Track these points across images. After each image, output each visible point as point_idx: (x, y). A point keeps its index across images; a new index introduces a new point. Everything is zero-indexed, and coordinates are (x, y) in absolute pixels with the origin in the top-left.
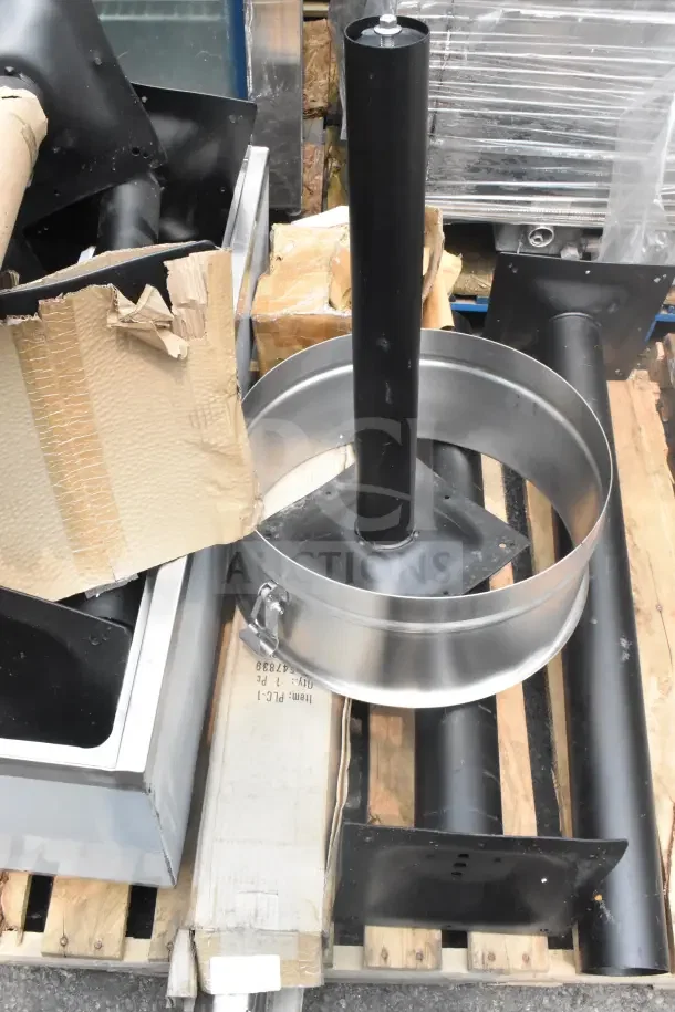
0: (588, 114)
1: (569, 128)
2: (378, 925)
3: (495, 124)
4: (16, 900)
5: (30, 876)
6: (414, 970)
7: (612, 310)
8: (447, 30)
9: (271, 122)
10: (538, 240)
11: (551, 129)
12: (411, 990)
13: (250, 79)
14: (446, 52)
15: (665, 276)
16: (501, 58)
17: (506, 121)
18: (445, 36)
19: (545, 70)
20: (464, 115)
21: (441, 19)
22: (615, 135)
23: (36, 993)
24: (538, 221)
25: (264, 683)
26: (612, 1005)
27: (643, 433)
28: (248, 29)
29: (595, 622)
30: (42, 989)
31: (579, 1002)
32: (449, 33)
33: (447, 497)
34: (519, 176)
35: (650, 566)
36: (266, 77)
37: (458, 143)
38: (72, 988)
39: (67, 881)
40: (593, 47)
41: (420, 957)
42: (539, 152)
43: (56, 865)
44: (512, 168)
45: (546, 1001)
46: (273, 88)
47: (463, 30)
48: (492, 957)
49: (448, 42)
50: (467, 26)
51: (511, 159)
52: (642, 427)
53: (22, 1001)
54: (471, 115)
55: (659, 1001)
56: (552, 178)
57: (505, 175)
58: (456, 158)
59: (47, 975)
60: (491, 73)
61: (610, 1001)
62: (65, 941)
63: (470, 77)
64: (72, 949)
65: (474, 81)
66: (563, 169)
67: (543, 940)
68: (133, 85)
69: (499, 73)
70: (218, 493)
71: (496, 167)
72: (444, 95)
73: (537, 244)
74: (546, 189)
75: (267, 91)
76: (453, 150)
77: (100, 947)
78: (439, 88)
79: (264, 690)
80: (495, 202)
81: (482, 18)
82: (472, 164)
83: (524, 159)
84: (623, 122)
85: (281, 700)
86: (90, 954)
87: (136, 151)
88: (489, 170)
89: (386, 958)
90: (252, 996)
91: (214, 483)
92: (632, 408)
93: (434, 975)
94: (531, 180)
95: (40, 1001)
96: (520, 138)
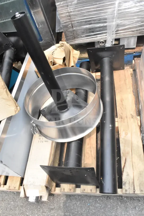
0: (102, 16)
1: (99, 20)
2: (62, 184)
3: (84, 23)
4: (2, 180)
5: (5, 176)
6: (70, 192)
7: (113, 56)
8: (67, 7)
9: (43, 32)
10: (102, 44)
11: (96, 21)
12: (75, 196)
13: (37, 25)
14: (69, 11)
15: (122, 47)
16: (80, 10)
17: (86, 22)
18: (68, 8)
19: (90, 10)
20: (77, 22)
21: (65, 5)
22: (106, 20)
23: (10, 196)
24: (100, 40)
25: (40, 139)
26: (115, 199)
27: (127, 81)
28: (33, 16)
29: (105, 122)
30: (11, 195)
31: (108, 199)
32: (68, 7)
33: (77, 100)
34: (93, 32)
35: (126, 108)
36: (39, 24)
37: (78, 28)
38: (16, 195)
39: (11, 177)
40: (98, 3)
41: (70, 190)
42: (95, 26)
43: (9, 174)
44: (91, 31)
45: (101, 198)
46: (41, 25)
47: (70, 6)
48: (84, 190)
49: (69, 9)
50: (71, 5)
51: (90, 29)
52: (127, 79)
53: (8, 197)
54: (78, 22)
55: (125, 199)
56: (100, 31)
57: (90, 32)
58: (79, 31)
59: (12, 193)
60: (79, 13)
61: (115, 198)
62: (9, 187)
63: (75, 15)
64: (10, 188)
65: (76, 15)
66: (101, 29)
67: (95, 187)
68: (3, 33)
69: (81, 13)
70: (9, 106)
71: (88, 31)
72: (72, 19)
73: (101, 45)
74: (99, 33)
75: (41, 26)
76: (78, 30)
77: (15, 188)
78: (70, 18)
79: (40, 140)
80: (90, 38)
81: (73, 3)
82: (83, 32)
83: (93, 28)
84: (108, 17)
85: (43, 142)
86: (13, 189)
87: (7, 44)
88: (87, 32)
89: (64, 190)
90: (36, 197)
91: (8, 105)
92: (125, 75)
93: (74, 193)
94: (95, 32)
95: (10, 197)
96: (90, 24)
